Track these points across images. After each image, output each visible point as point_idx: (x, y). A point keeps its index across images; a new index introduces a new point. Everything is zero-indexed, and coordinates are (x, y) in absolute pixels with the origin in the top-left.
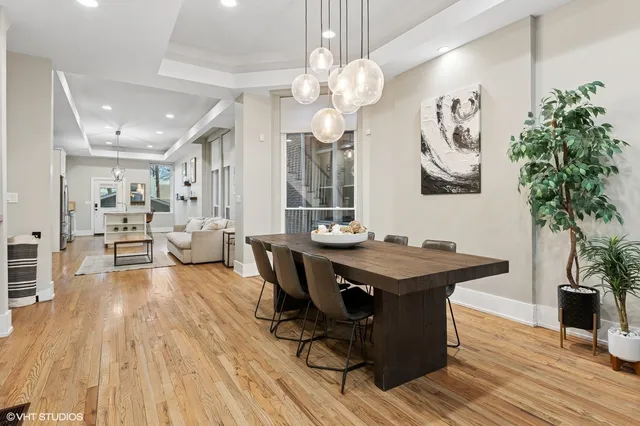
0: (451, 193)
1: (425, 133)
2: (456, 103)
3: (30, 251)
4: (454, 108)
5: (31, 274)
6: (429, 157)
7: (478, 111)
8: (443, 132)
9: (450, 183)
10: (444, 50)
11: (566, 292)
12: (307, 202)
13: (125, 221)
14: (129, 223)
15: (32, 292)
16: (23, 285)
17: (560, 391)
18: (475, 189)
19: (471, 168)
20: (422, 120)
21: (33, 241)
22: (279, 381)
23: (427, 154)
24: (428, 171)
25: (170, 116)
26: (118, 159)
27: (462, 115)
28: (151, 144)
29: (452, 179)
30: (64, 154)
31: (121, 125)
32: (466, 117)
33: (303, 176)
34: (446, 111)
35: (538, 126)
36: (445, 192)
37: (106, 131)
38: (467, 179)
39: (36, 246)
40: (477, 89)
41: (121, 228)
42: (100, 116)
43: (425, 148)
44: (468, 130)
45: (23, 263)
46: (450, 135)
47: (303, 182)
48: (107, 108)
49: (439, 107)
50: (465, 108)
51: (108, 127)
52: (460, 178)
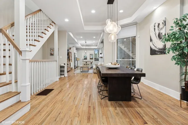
0: (157, 54)
1: (151, 36)
2: (159, 24)
3: (63, 67)
4: (158, 26)
5: (63, 71)
6: (152, 43)
7: (165, 26)
8: (156, 34)
9: (157, 51)
10: (155, 8)
11: (183, 88)
12: (132, 57)
13: (86, 63)
14: (87, 63)
15: (64, 75)
16: (62, 73)
17: (158, 113)
18: (163, 53)
19: (163, 46)
20: (151, 31)
21: (64, 65)
22: (90, 95)
23: (152, 42)
24: (152, 48)
25: (94, 37)
26: (86, 48)
27: (160, 28)
28: (94, 44)
29: (158, 50)
30: (75, 48)
31: (86, 40)
32: (162, 28)
33: (131, 50)
34: (156, 27)
35: (174, 30)
36: (156, 54)
37: (83, 42)
38: (161, 49)
39: (64, 66)
40: (164, 19)
41: (85, 64)
42: (80, 39)
43: (151, 40)
44: (162, 33)
45: (62, 69)
46: (157, 35)
47: (131, 52)
48: (82, 37)
49: (155, 26)
50: (161, 26)
51: (83, 41)
52: (160, 49)
